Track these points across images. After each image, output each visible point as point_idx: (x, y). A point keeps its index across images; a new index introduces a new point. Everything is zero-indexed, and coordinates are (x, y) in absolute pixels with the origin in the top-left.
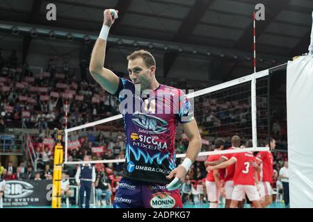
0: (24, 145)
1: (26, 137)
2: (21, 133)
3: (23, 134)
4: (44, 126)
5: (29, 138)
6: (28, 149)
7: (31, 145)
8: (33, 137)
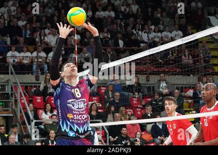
0: (13, 100)
1: (16, 87)
2: (8, 81)
3: (11, 83)
4: (42, 70)
5: (20, 90)
6: (20, 106)
7: (25, 101)
8: (26, 88)
